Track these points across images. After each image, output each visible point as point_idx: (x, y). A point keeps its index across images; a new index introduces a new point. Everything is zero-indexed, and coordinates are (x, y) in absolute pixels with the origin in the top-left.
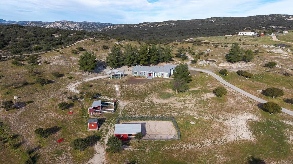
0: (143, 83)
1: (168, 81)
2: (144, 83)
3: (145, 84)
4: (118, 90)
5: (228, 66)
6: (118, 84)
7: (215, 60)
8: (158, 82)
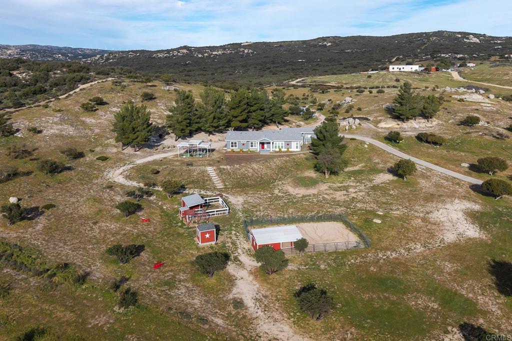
0: (259, 162)
1: (302, 155)
2: (261, 161)
3: (263, 163)
4: (215, 177)
5: (397, 126)
6: (210, 165)
7: (370, 118)
8: (284, 159)
